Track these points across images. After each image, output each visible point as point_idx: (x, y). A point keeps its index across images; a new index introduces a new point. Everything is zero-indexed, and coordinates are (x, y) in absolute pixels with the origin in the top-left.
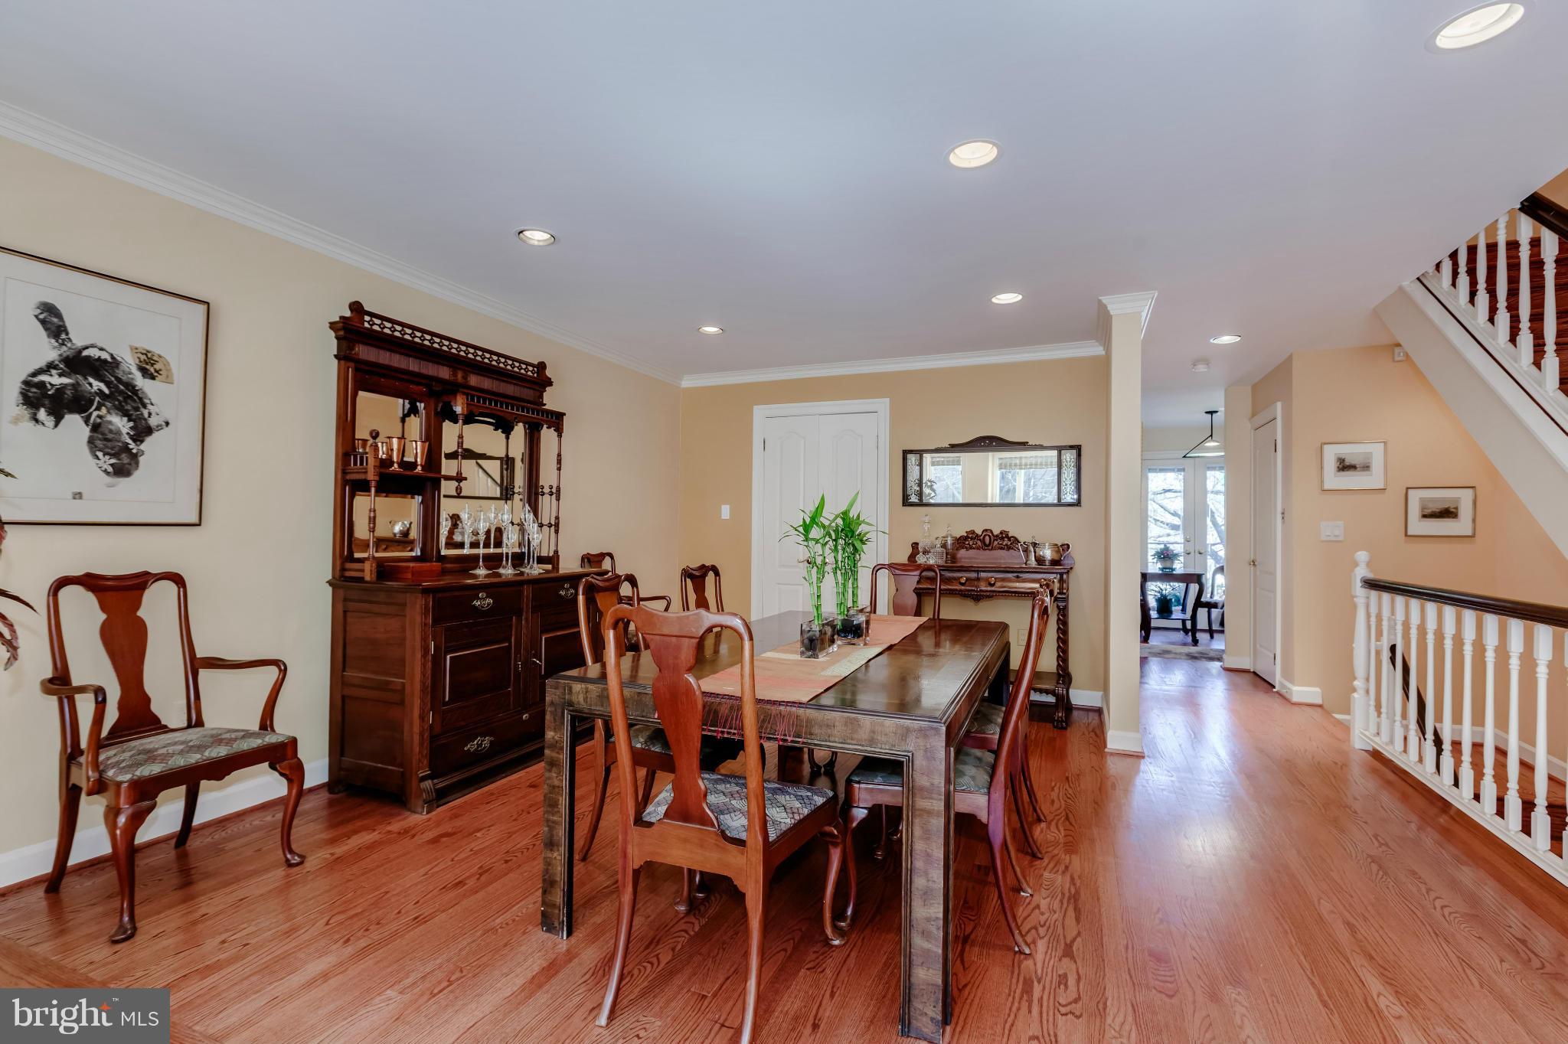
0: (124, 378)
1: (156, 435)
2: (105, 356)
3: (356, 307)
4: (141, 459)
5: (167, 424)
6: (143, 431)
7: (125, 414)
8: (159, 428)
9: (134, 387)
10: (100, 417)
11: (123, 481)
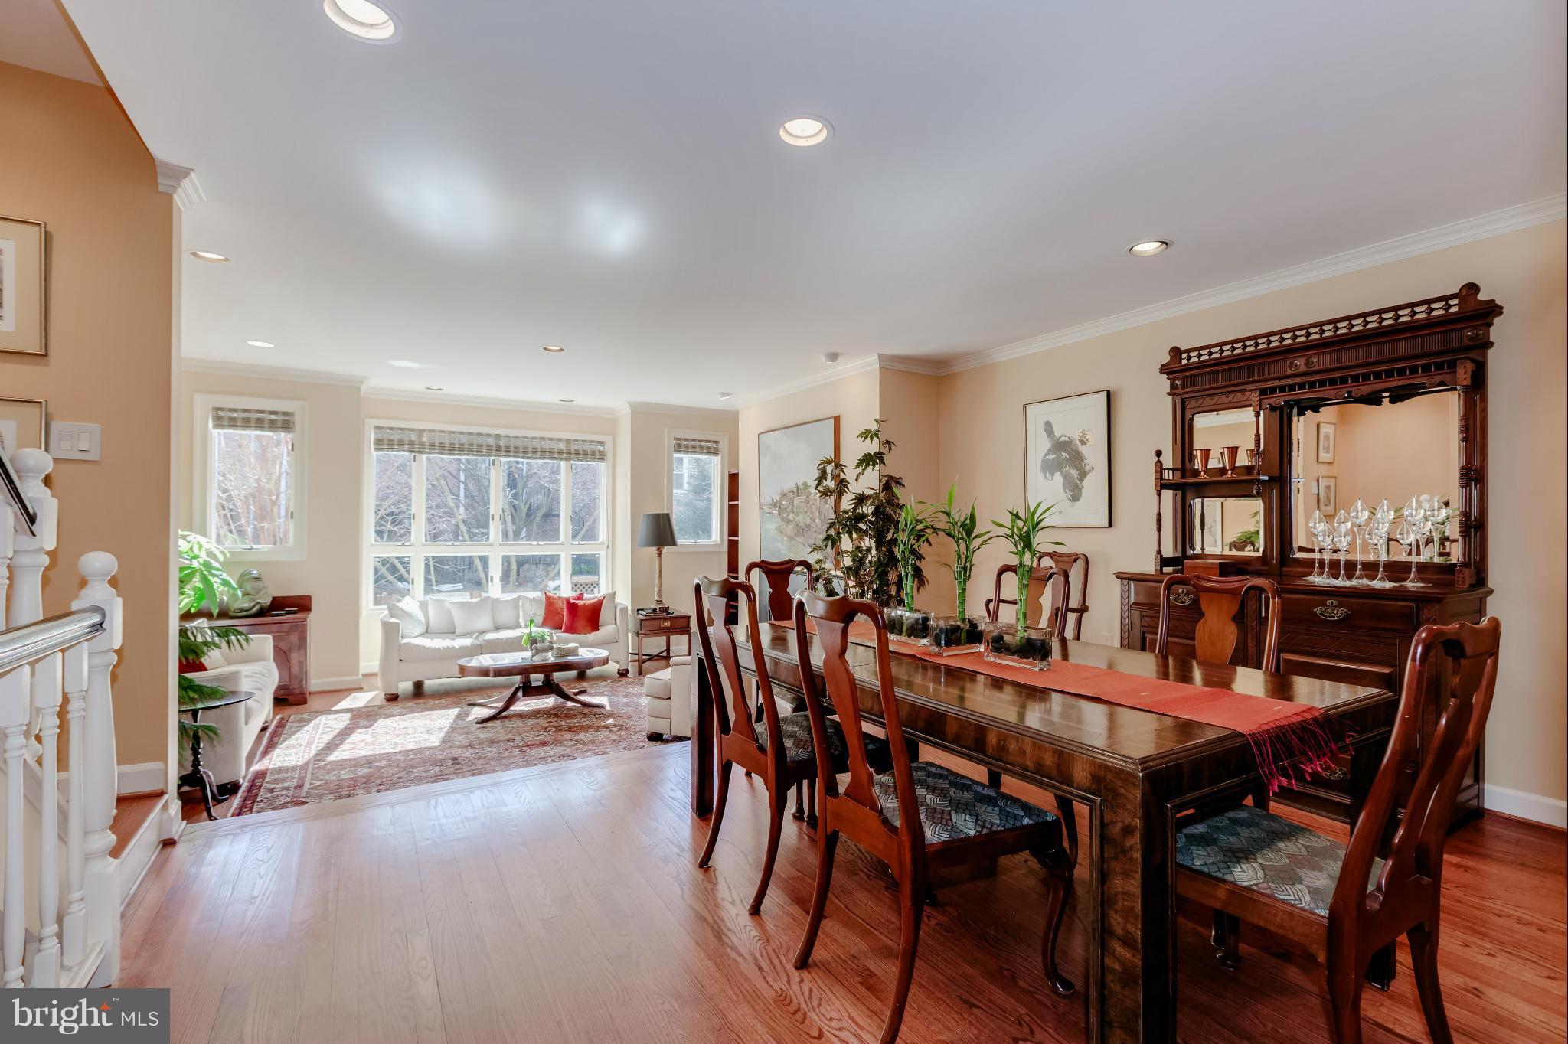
0: (1074, 448)
1: (1088, 476)
2: (1067, 439)
3: (1176, 352)
4: (1083, 490)
5: (1093, 468)
6: (1083, 475)
7: (1076, 467)
8: (1090, 472)
9: (1078, 451)
10: (1067, 471)
11: (1077, 503)
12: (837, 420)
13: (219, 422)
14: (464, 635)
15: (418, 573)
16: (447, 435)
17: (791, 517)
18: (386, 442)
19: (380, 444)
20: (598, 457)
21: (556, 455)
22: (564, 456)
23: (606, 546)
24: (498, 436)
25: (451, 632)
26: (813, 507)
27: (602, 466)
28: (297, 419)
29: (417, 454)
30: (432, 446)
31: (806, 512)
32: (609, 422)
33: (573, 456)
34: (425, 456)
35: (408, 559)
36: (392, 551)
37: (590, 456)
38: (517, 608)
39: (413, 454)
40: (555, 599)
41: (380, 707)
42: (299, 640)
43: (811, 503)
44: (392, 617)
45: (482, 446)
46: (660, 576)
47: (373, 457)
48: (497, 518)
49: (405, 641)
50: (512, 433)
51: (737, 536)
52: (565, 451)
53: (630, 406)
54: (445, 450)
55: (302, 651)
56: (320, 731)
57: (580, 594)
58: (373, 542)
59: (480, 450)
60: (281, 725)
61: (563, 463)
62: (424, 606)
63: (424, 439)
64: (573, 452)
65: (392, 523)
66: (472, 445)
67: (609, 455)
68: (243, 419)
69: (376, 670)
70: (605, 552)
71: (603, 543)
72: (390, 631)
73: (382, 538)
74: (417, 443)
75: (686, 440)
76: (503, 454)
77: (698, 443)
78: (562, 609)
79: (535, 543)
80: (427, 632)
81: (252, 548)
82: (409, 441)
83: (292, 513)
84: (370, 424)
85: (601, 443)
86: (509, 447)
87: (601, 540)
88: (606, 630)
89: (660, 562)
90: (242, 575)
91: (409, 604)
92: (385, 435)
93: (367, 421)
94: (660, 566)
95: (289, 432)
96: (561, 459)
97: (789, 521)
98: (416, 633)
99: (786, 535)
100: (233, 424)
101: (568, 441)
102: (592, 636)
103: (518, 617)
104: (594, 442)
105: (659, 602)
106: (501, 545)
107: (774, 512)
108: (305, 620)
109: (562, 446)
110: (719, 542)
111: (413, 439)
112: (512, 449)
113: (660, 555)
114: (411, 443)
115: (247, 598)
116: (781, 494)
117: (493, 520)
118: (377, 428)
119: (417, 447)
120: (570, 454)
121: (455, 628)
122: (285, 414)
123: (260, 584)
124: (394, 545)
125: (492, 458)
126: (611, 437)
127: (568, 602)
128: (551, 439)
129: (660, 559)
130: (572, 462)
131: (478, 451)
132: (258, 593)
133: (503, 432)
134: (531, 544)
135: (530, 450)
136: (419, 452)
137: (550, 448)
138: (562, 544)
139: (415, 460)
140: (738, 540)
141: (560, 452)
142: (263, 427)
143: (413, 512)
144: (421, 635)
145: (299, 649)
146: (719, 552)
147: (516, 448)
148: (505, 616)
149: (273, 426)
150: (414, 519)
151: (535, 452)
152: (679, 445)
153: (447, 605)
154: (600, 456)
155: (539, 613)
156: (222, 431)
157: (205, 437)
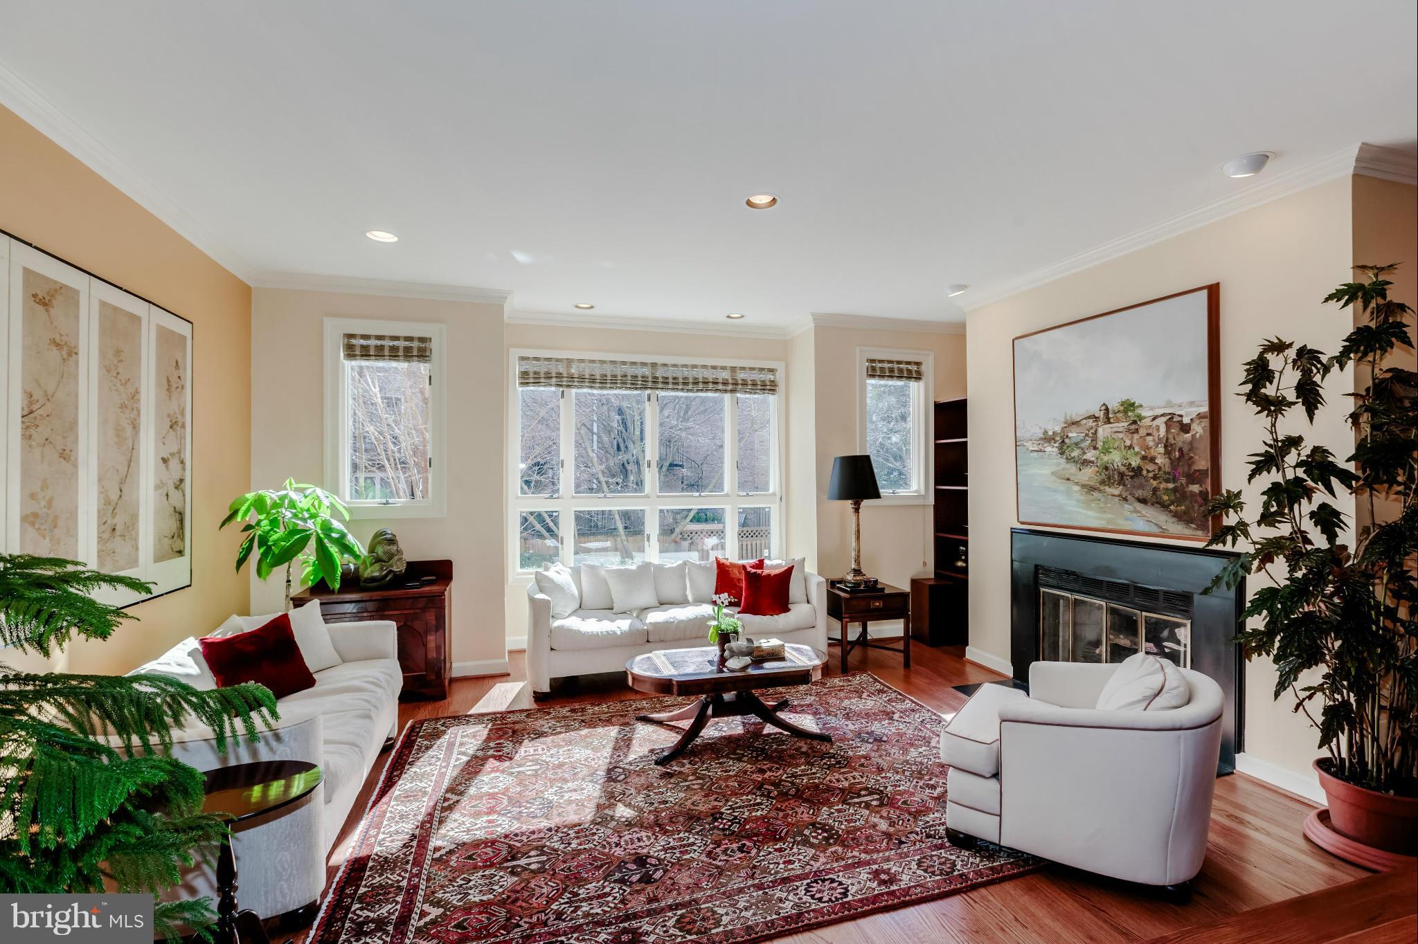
12: (1213, 292)
13: (351, 352)
14: (624, 613)
15: (567, 529)
16: (598, 365)
17: (1090, 455)
18: (531, 375)
19: (526, 378)
20: (768, 387)
21: (720, 387)
22: (730, 387)
23: (778, 498)
24: (654, 365)
25: (609, 609)
26: (1150, 438)
27: (771, 399)
28: (434, 345)
29: (565, 389)
30: (582, 379)
31: (1130, 447)
32: (783, 345)
33: (740, 387)
34: (574, 391)
35: (557, 514)
36: (540, 503)
37: (759, 387)
38: (683, 577)
39: (561, 389)
40: (728, 567)
41: (529, 713)
42: (437, 619)
43: (1142, 432)
44: (541, 591)
45: (636, 377)
46: (858, 538)
47: (518, 393)
48: (654, 464)
49: (557, 623)
50: (670, 360)
51: (966, 485)
52: (730, 381)
53: (814, 319)
54: (596, 382)
55: (441, 632)
56: (455, 751)
57: (759, 561)
58: (519, 495)
59: (636, 382)
60: (408, 744)
61: (727, 396)
62: (576, 573)
63: (573, 371)
64: (740, 382)
65: (538, 473)
66: (625, 376)
67: (781, 387)
68: (376, 346)
69: (524, 646)
70: (777, 505)
71: (774, 494)
72: (540, 611)
73: (529, 487)
74: (565, 375)
75: (881, 361)
76: (660, 386)
77: (896, 366)
78: (739, 580)
79: (697, 494)
80: (582, 609)
81: (387, 503)
82: (557, 373)
83: (430, 459)
84: (515, 353)
85: (772, 371)
86: (667, 378)
87: (771, 491)
88: (799, 612)
89: (858, 519)
90: (377, 535)
91: (559, 573)
92: (531, 367)
93: (512, 350)
94: (858, 525)
95: (426, 362)
96: (726, 391)
97: (1086, 463)
98: (569, 611)
99: (1077, 483)
100: (365, 353)
101: (733, 369)
102: (781, 620)
103: (685, 589)
104: (763, 369)
105: (857, 572)
106: (658, 497)
107: (1049, 449)
108: (443, 594)
109: (725, 375)
110: (923, 492)
111: (561, 371)
112: (671, 380)
113: (857, 510)
114: (559, 376)
115: (377, 566)
116: (1066, 423)
117: (649, 466)
118: (523, 359)
119: (564, 380)
120: (737, 384)
121: (613, 603)
122: (422, 340)
123: (394, 548)
124: (541, 498)
125: (648, 391)
126: (783, 364)
127: (748, 574)
128: (714, 368)
129: (858, 516)
130: (738, 395)
131: (632, 384)
132: (390, 559)
133: (659, 360)
134: (692, 496)
135: (691, 380)
136: (568, 386)
137: (713, 378)
138: (727, 495)
139: (563, 396)
140: (967, 491)
141: (725, 383)
142: (398, 356)
143: (561, 458)
144: (574, 613)
145: (437, 630)
146: (924, 506)
147: (674, 378)
148: (670, 591)
149: (408, 355)
150: (562, 467)
151: (696, 383)
152: (874, 369)
153: (603, 572)
154: (770, 387)
155: (709, 582)
156: (354, 363)
157: (337, 371)
